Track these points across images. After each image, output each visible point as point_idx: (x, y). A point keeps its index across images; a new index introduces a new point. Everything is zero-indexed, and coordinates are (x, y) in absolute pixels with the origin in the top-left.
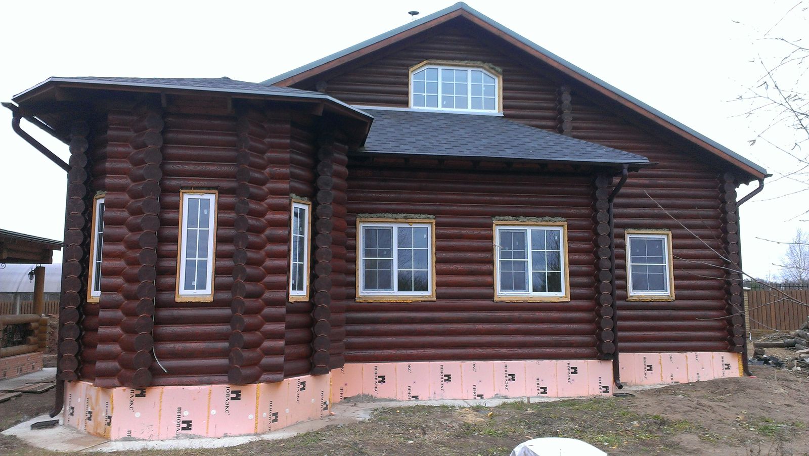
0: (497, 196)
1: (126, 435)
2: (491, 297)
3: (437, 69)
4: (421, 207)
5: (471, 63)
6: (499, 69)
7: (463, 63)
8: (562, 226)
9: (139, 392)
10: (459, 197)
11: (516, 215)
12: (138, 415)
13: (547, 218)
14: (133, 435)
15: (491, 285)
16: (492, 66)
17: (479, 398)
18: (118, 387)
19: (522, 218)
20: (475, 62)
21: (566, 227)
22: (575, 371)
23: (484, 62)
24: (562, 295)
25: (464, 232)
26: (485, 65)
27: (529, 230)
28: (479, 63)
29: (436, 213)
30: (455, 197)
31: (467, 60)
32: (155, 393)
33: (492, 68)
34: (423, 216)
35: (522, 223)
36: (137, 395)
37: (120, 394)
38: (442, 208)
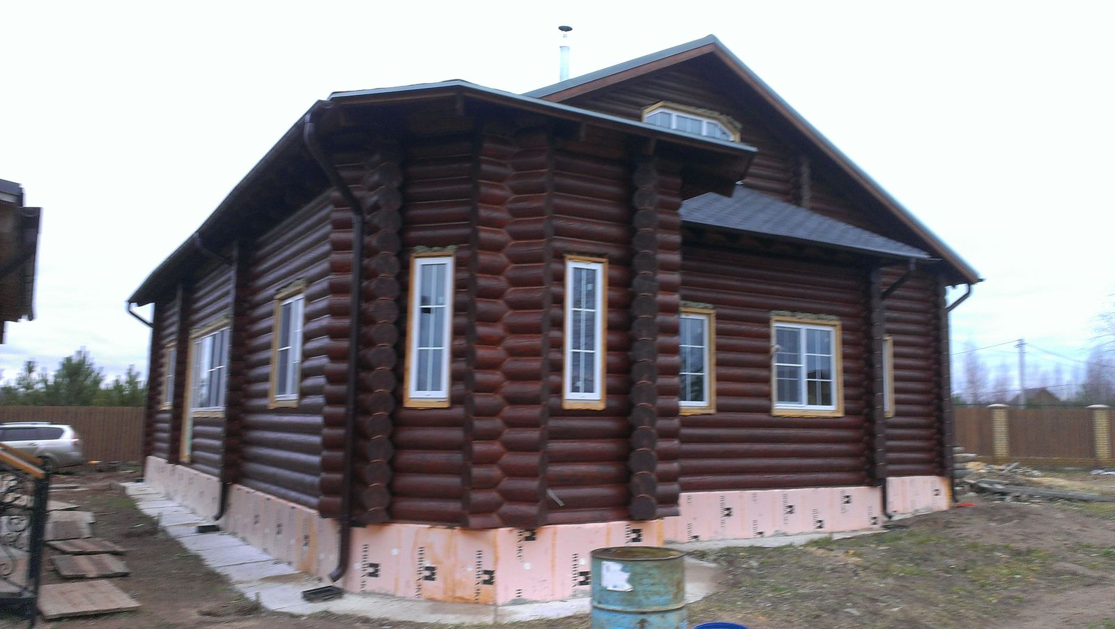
0: (777, 285)
1: (513, 596)
2: (768, 410)
3: (670, 114)
4: (700, 294)
5: (708, 113)
6: (739, 125)
7: (700, 111)
8: (834, 326)
9: (528, 534)
10: (738, 284)
11: (794, 310)
12: (527, 566)
13: (823, 316)
14: (524, 596)
15: (768, 396)
16: (732, 120)
17: (759, 536)
18: (501, 527)
19: (800, 315)
20: (712, 112)
21: (839, 327)
22: (848, 500)
23: (722, 113)
24: (833, 409)
25: (744, 327)
26: (723, 118)
27: (803, 328)
28: (716, 114)
29: (716, 302)
30: (734, 283)
31: (705, 108)
32: (548, 534)
33: (730, 123)
34: (702, 305)
35: (799, 320)
36: (527, 539)
37: (505, 537)
38: (721, 296)
